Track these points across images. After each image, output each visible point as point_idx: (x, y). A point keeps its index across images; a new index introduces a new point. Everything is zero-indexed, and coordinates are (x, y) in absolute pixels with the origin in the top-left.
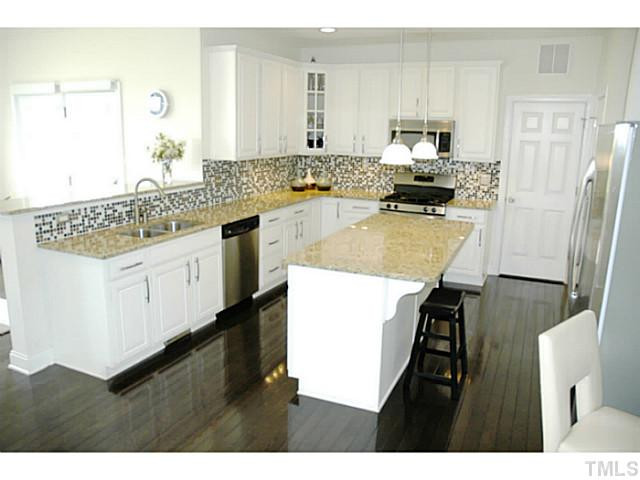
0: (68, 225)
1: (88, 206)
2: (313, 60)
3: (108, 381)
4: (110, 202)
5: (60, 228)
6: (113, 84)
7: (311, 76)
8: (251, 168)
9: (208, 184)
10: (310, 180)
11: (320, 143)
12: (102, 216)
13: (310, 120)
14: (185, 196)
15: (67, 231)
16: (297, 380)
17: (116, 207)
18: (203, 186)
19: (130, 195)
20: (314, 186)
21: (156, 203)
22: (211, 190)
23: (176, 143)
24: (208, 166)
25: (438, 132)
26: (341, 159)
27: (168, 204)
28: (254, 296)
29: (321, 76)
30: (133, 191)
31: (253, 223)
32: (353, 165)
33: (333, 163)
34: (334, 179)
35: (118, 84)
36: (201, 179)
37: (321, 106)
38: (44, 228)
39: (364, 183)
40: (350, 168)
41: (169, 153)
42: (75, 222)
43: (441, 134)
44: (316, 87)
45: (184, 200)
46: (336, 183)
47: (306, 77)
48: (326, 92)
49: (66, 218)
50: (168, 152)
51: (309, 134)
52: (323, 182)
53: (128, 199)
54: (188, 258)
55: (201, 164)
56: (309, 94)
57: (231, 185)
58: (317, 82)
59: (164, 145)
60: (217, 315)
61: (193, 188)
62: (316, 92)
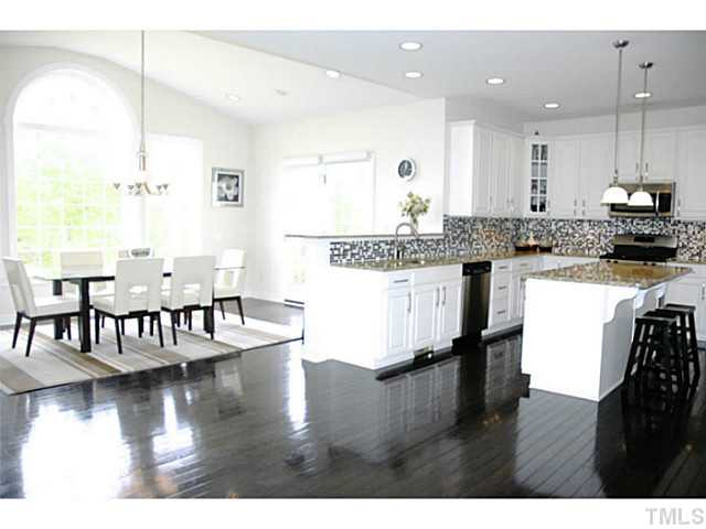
0: (349, 253)
1: (363, 240)
2: (537, 134)
3: (375, 371)
4: (378, 239)
5: (344, 255)
6: (369, 154)
7: (535, 146)
8: (481, 227)
9: (446, 236)
10: (532, 242)
11: (543, 207)
12: (371, 250)
13: (534, 187)
14: (429, 243)
15: (349, 257)
16: (529, 376)
17: (382, 245)
18: (442, 237)
19: (391, 236)
20: (535, 247)
21: (408, 246)
22: (449, 241)
23: (424, 200)
24: (447, 221)
25: (658, 193)
26: (561, 224)
27: (416, 248)
28: (484, 333)
29: (543, 147)
30: (394, 233)
31: (486, 266)
32: (573, 229)
33: (553, 227)
34: (554, 243)
35: (373, 155)
36: (441, 231)
37: (544, 173)
38: (336, 252)
39: (584, 245)
40: (570, 231)
41: (415, 209)
42: (354, 251)
43: (660, 195)
44: (540, 156)
45: (429, 246)
46: (557, 246)
47: (531, 148)
48: (548, 161)
49: (348, 247)
50: (416, 207)
51: (532, 198)
52: (544, 244)
53: (389, 239)
54: (437, 285)
55: (442, 219)
56: (533, 164)
57: (464, 240)
58: (541, 152)
59: (414, 202)
60: (454, 341)
61: (435, 238)
62: (540, 161)
